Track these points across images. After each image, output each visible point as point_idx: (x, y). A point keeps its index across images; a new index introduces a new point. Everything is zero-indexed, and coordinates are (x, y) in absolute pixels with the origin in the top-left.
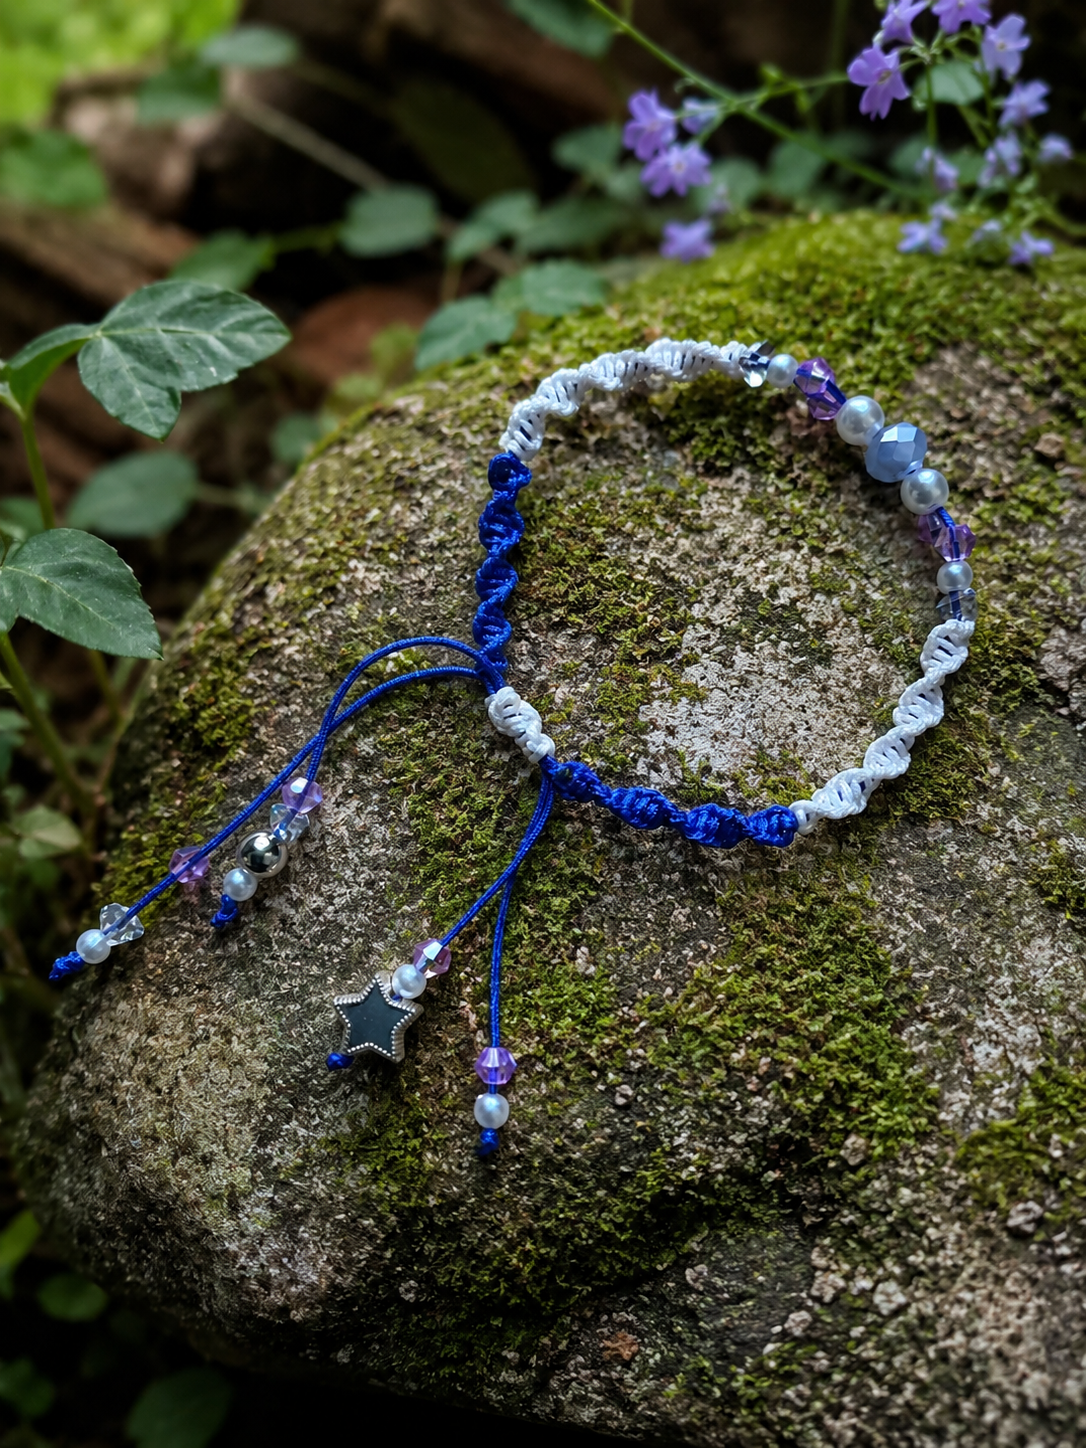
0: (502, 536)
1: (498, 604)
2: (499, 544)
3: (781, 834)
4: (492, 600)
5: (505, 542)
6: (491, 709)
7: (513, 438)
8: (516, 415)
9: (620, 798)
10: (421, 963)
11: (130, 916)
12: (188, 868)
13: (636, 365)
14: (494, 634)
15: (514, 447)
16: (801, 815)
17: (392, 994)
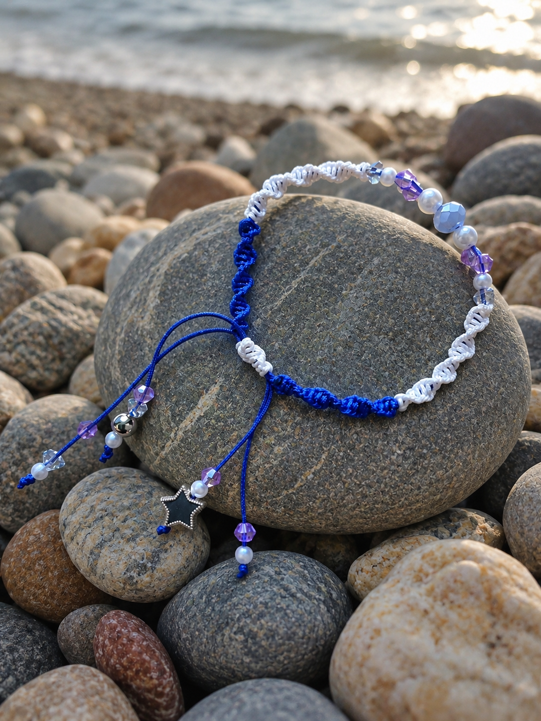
0: (245, 261)
1: (243, 295)
2: (243, 265)
3: (390, 411)
4: (240, 293)
5: (246, 264)
6: (239, 350)
7: (251, 211)
8: (252, 199)
9: (308, 393)
10: (206, 480)
11: (58, 456)
12: (87, 431)
13: (313, 173)
14: (241, 311)
15: (251, 215)
16: (400, 401)
17: (191, 496)
